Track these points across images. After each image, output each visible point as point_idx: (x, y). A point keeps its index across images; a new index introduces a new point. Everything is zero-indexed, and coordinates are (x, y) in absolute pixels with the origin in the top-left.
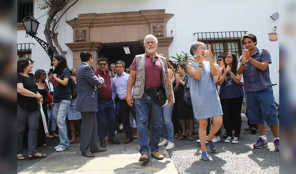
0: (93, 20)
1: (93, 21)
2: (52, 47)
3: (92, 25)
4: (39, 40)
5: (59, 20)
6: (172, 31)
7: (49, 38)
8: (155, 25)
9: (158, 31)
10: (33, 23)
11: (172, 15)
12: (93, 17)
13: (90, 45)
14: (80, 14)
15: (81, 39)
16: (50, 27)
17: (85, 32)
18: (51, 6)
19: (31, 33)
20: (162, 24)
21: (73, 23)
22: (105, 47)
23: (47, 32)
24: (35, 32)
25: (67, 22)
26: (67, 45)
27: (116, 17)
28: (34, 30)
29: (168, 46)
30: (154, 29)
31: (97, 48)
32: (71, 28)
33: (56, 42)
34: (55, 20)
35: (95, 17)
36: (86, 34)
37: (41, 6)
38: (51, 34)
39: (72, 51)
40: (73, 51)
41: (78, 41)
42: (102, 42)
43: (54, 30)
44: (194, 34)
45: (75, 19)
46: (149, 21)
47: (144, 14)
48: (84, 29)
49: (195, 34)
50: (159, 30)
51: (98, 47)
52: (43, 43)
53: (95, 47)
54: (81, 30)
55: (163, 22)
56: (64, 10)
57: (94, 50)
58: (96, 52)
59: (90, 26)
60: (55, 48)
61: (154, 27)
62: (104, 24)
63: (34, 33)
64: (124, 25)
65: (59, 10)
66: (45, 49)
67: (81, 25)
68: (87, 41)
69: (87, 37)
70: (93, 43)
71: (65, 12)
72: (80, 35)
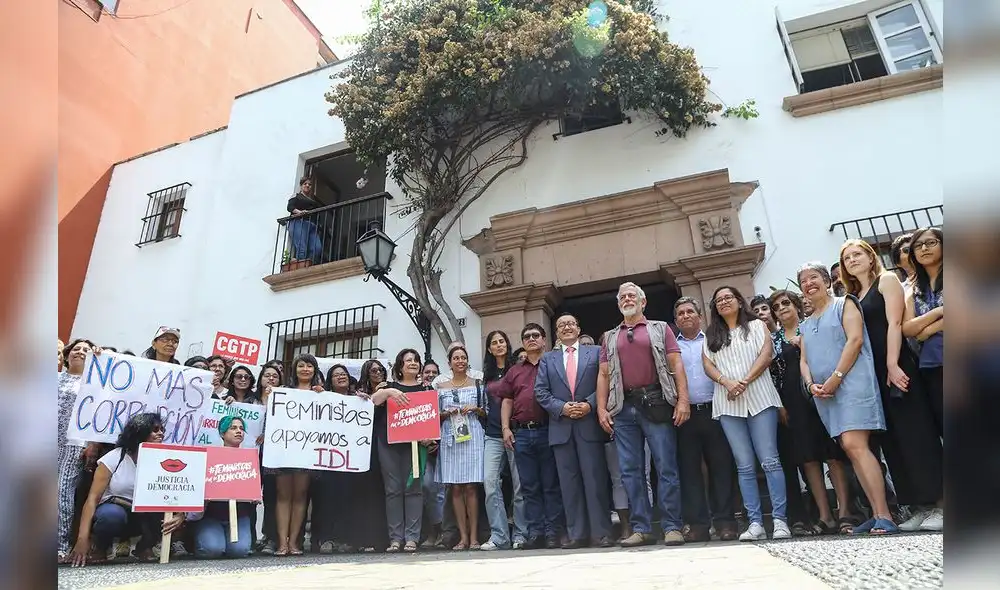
0: (530, 226)
1: (529, 229)
2: (427, 309)
3: (528, 243)
4: (394, 288)
5: (442, 238)
6: (757, 229)
7: (419, 286)
8: (703, 217)
9: (715, 235)
10: (382, 244)
11: (753, 186)
12: (528, 220)
13: (525, 294)
14: (496, 216)
15: (501, 282)
16: (421, 260)
17: (509, 261)
18: (423, 206)
19: (377, 268)
20: (726, 213)
21: (479, 243)
22: (567, 298)
23: (417, 270)
24: (385, 266)
25: (464, 243)
26: (465, 298)
27: (590, 210)
28: (383, 261)
29: (752, 273)
30: (703, 230)
31: (543, 302)
32: (476, 256)
33: (437, 292)
34: (435, 236)
35: (534, 219)
36: (513, 267)
37: (399, 208)
38: (425, 275)
39: (478, 314)
40: (481, 315)
41: (494, 286)
42: (557, 285)
43: (433, 264)
44: (832, 230)
45: (484, 230)
46: (683, 210)
47: (668, 192)
48: (507, 254)
49: (833, 226)
50: (717, 230)
51: (547, 299)
52: (404, 298)
53: (538, 298)
54: (499, 259)
55: (729, 206)
56: (454, 213)
57: (537, 308)
58: (541, 312)
59: (524, 244)
60: (435, 312)
61: (702, 224)
62: (561, 235)
63: (382, 268)
64: (616, 230)
65: (443, 214)
66: (409, 313)
67: (499, 245)
68: (518, 283)
69: (517, 274)
70: (533, 288)
71: (457, 217)
72: (498, 270)
